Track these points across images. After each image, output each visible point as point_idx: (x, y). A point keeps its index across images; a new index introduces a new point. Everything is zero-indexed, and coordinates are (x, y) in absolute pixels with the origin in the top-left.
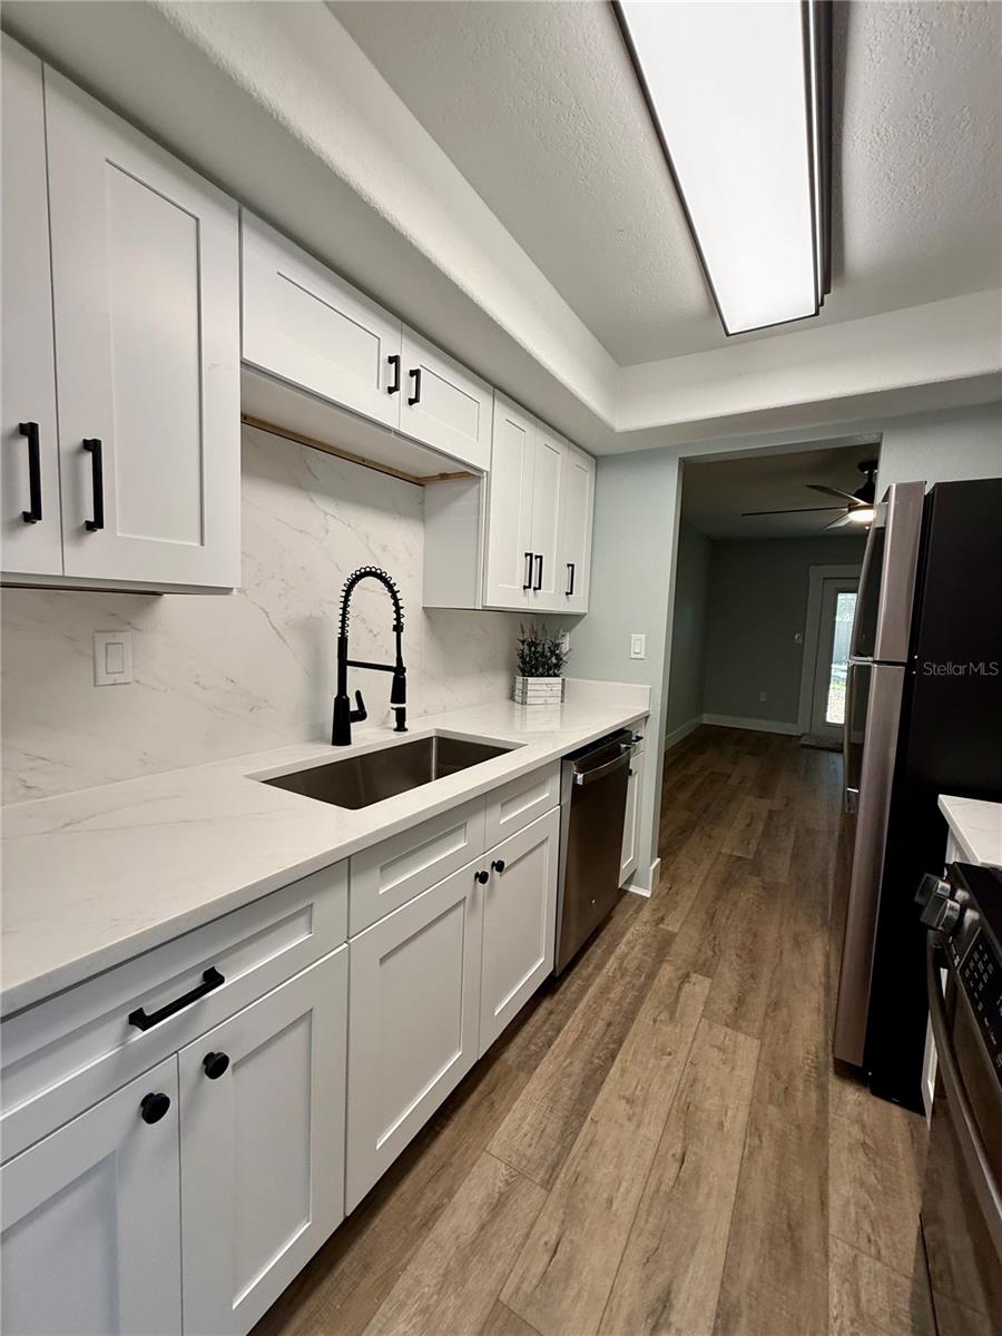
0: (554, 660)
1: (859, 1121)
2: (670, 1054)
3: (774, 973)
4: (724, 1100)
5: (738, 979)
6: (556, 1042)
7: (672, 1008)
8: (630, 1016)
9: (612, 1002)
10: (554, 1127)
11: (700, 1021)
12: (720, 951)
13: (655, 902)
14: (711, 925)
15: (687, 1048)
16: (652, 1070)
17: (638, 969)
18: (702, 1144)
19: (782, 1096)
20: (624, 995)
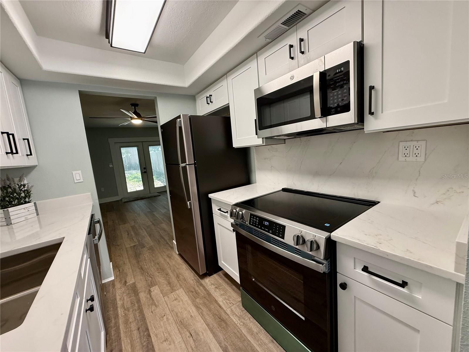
2: (164, 315)
3: (171, 269)
4: (187, 310)
5: (163, 279)
7: (153, 303)
8: (143, 318)
9: (133, 322)
11: (164, 298)
12: (152, 276)
13: (118, 279)
14: (143, 271)
15: (168, 309)
16: (164, 325)
17: (132, 303)
18: (192, 326)
19: (197, 295)
20: (135, 315)
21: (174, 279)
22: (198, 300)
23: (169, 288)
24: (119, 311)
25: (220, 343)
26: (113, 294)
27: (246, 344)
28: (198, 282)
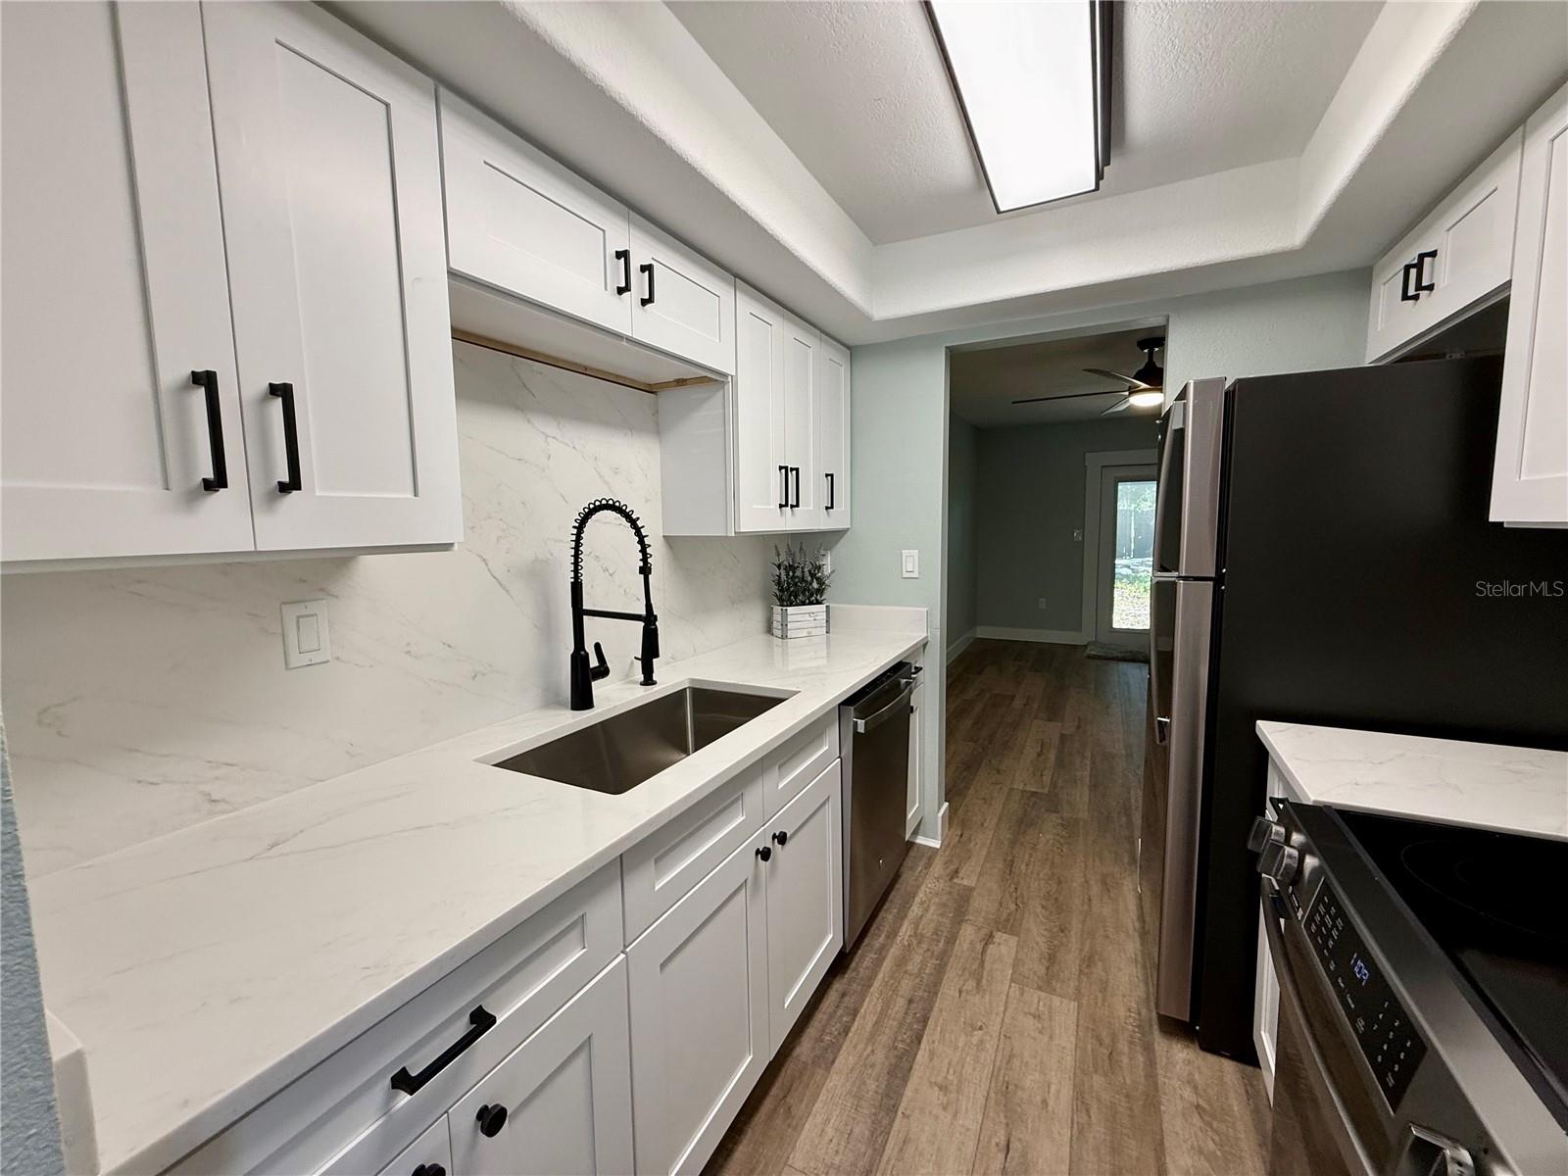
0: (815, 585)
1: (1190, 1081)
2: (981, 1028)
3: (1084, 922)
4: (1045, 1075)
5: (1045, 933)
6: (853, 1029)
7: (978, 975)
8: (933, 989)
9: (911, 975)
10: (861, 1129)
11: (1010, 986)
12: (1023, 903)
13: (947, 853)
14: (1010, 874)
15: (999, 1020)
16: (963, 1050)
17: (936, 933)
18: (1027, 1127)
19: (1107, 1063)
20: (923, 963)
21: (1071, 960)
22: (1098, 1080)
23: (1043, 970)
24: (904, 929)
26: (916, 880)
28: (1143, 1029)
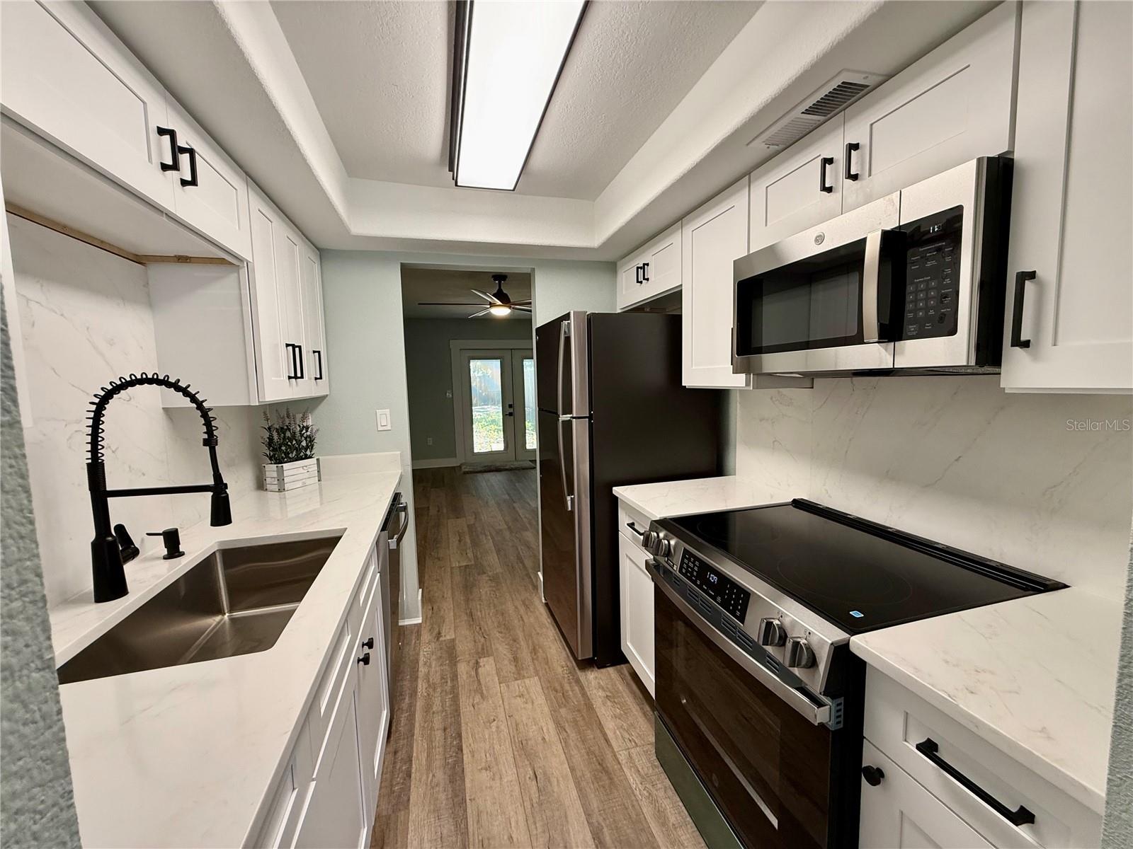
0: (305, 442)
1: (600, 687)
2: (494, 720)
3: (523, 631)
4: (538, 724)
5: (507, 647)
6: (413, 770)
7: (479, 689)
8: (456, 712)
9: (438, 712)
11: (500, 687)
12: (487, 635)
13: (428, 624)
14: (473, 621)
15: (502, 710)
16: (489, 738)
17: (442, 678)
18: (540, 759)
19: (563, 699)
20: (443, 702)
21: (525, 655)
22: (563, 711)
23: (514, 668)
24: (420, 686)
25: (588, 815)
26: (414, 650)
27: (644, 838)
28: (572, 673)
